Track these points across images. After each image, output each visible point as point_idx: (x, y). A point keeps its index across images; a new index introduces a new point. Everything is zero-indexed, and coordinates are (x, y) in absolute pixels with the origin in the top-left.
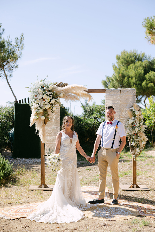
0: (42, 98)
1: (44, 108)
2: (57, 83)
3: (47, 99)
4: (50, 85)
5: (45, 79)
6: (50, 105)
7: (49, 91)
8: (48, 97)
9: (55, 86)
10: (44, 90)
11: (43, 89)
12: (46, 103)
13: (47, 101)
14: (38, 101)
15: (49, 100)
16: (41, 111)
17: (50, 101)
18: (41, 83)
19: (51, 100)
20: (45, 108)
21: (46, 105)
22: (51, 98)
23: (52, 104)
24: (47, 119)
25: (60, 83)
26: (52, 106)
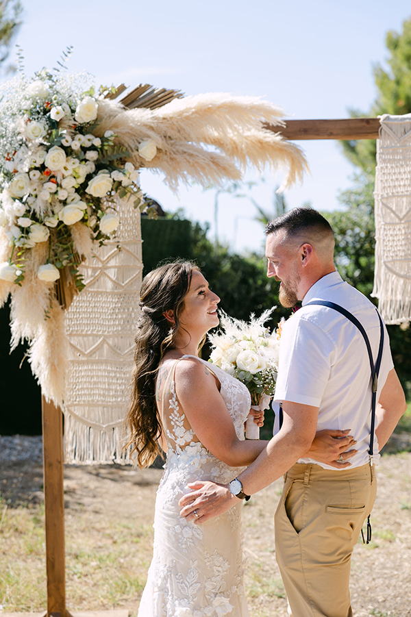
0: (42, 168)
1: (53, 223)
2: (122, 88)
3: (70, 172)
4: (82, 99)
5: (58, 67)
6: (84, 205)
7: (81, 129)
8: (74, 164)
9: (115, 104)
10: (54, 125)
11: (43, 121)
12: (62, 195)
13: (70, 184)
14: (21, 184)
15: (81, 180)
16: (39, 235)
17: (84, 185)
18: (36, 88)
19: (89, 177)
20: (61, 222)
21: (64, 203)
22: (90, 167)
23: (97, 202)
24: (70, 279)
25: (140, 90)
26: (95, 212)
